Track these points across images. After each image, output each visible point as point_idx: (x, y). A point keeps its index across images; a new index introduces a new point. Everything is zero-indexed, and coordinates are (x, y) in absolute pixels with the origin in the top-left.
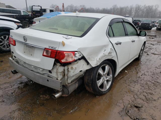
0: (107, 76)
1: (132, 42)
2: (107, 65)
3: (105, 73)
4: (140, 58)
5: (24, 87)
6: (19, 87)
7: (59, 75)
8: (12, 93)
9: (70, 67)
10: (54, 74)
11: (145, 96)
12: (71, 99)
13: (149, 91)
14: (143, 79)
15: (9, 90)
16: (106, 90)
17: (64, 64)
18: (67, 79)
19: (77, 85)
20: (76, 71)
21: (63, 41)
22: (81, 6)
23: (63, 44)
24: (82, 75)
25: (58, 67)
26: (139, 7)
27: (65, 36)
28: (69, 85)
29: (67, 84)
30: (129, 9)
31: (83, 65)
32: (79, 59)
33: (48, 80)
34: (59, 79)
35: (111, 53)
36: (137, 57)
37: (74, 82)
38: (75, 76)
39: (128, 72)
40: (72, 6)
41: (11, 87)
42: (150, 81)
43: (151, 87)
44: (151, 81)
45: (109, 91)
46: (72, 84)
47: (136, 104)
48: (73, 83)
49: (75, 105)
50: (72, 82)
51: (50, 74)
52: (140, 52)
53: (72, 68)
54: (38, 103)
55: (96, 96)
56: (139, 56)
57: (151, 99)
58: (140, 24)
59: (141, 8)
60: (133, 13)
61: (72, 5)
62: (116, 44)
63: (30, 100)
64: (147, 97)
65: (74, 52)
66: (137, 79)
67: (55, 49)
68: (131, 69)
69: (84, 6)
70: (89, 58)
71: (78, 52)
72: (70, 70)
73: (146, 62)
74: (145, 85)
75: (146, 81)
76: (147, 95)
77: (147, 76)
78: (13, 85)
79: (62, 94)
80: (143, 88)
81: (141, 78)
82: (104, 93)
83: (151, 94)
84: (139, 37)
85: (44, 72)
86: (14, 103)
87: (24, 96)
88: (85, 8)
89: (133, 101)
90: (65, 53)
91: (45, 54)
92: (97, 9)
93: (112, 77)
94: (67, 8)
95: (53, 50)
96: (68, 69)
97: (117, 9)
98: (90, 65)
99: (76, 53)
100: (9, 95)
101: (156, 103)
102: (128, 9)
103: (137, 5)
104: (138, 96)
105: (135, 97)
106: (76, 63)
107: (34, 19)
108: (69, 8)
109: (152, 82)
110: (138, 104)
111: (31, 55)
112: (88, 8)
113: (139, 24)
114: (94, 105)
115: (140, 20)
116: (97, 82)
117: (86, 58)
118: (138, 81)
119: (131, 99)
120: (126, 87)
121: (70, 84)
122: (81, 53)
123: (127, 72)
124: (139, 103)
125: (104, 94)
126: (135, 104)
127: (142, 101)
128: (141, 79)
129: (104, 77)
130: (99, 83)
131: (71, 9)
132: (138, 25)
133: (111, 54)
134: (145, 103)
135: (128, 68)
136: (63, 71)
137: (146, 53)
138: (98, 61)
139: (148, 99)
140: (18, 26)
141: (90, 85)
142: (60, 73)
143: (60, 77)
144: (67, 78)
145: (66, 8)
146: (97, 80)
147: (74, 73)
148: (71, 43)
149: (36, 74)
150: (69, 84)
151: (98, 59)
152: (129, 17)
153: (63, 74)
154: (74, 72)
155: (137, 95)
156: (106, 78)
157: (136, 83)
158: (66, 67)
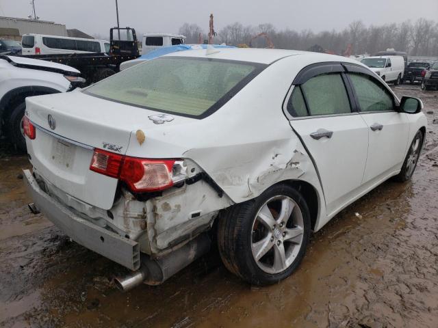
0: (287, 230)
1: (373, 129)
2: (284, 198)
3: (279, 221)
4: (408, 174)
5: (58, 252)
6: (45, 250)
7: (131, 224)
8: (22, 267)
9: (160, 203)
10: (118, 223)
11: (401, 296)
12: (177, 293)
13: (415, 280)
14: (406, 241)
15: (15, 260)
16: (282, 270)
17: (143, 196)
18: (154, 238)
19: (192, 254)
20: (180, 215)
21: (139, 131)
22: (261, 26)
23: (141, 139)
24: (205, 225)
25: (128, 203)
26: (427, 26)
27: (156, 115)
28: (161, 254)
29: (154, 251)
30: (399, 31)
31: (204, 196)
32: (190, 181)
33: (102, 239)
34: (132, 236)
35: (298, 163)
36: (397, 171)
37: (180, 246)
38: (182, 230)
39: (364, 217)
40: (238, 27)
41: (24, 248)
42: (426, 249)
43: (425, 267)
44: (429, 247)
45: (292, 274)
46: (171, 253)
47: (367, 319)
48: (175, 248)
49: (186, 311)
50: (171, 245)
51: (110, 220)
52: (408, 157)
53: (166, 207)
54: (83, 299)
55: (250, 289)
56: (405, 168)
57: (419, 305)
58: (428, 75)
59: (432, 30)
60: (411, 44)
61: (237, 24)
62: (312, 136)
63: (65, 289)
64: (406, 297)
65: (170, 162)
66: (388, 238)
67: (117, 152)
68: (375, 207)
69: (269, 26)
70: (224, 179)
71: (186, 161)
72: (160, 211)
73: (425, 189)
74: (409, 259)
75: (414, 247)
76: (408, 291)
77: (418, 233)
78: (31, 244)
79: (146, 278)
80: (401, 269)
81: (400, 238)
82: (274, 278)
83: (422, 289)
84: (400, 116)
85: (97, 215)
86: (19, 297)
87: (52, 277)
88: (273, 33)
89: (359, 309)
90: (143, 163)
91: (95, 165)
92: (307, 33)
93: (303, 232)
94: (224, 33)
95: (114, 155)
96: (154, 209)
97: (364, 31)
98: (228, 197)
99: (176, 162)
100: (12, 271)
101: (431, 320)
102: (396, 32)
103: (421, 19)
104: (377, 295)
105: (368, 297)
106: (178, 191)
107: (122, 64)
108: (229, 32)
109: (432, 250)
110: (373, 321)
111: (68, 165)
112: (282, 33)
113: (425, 73)
114: (239, 315)
115: (428, 64)
116: (254, 245)
117: (213, 178)
118: (387, 246)
119: (354, 301)
120: (348, 263)
121: (165, 252)
122: (196, 163)
123: (361, 217)
124: (378, 315)
125: (276, 282)
126: (361, 320)
127: (387, 311)
128: (398, 241)
129: (277, 232)
130: (260, 249)
131: (235, 35)
132: (421, 78)
133: (298, 166)
134: (397, 316)
135: (364, 206)
136: (142, 214)
137: (431, 160)
138: (254, 187)
139: (408, 305)
140: (72, 83)
141: (232, 254)
142: (134, 219)
143: (134, 232)
144: (153, 235)
145: (222, 32)
146: (254, 242)
147: (172, 221)
148: (164, 134)
149: (75, 218)
150: (161, 250)
151: (253, 181)
152: (394, 54)
153: (143, 224)
154: (172, 219)
155: (374, 292)
156: (284, 236)
157: (380, 252)
158: (148, 204)
